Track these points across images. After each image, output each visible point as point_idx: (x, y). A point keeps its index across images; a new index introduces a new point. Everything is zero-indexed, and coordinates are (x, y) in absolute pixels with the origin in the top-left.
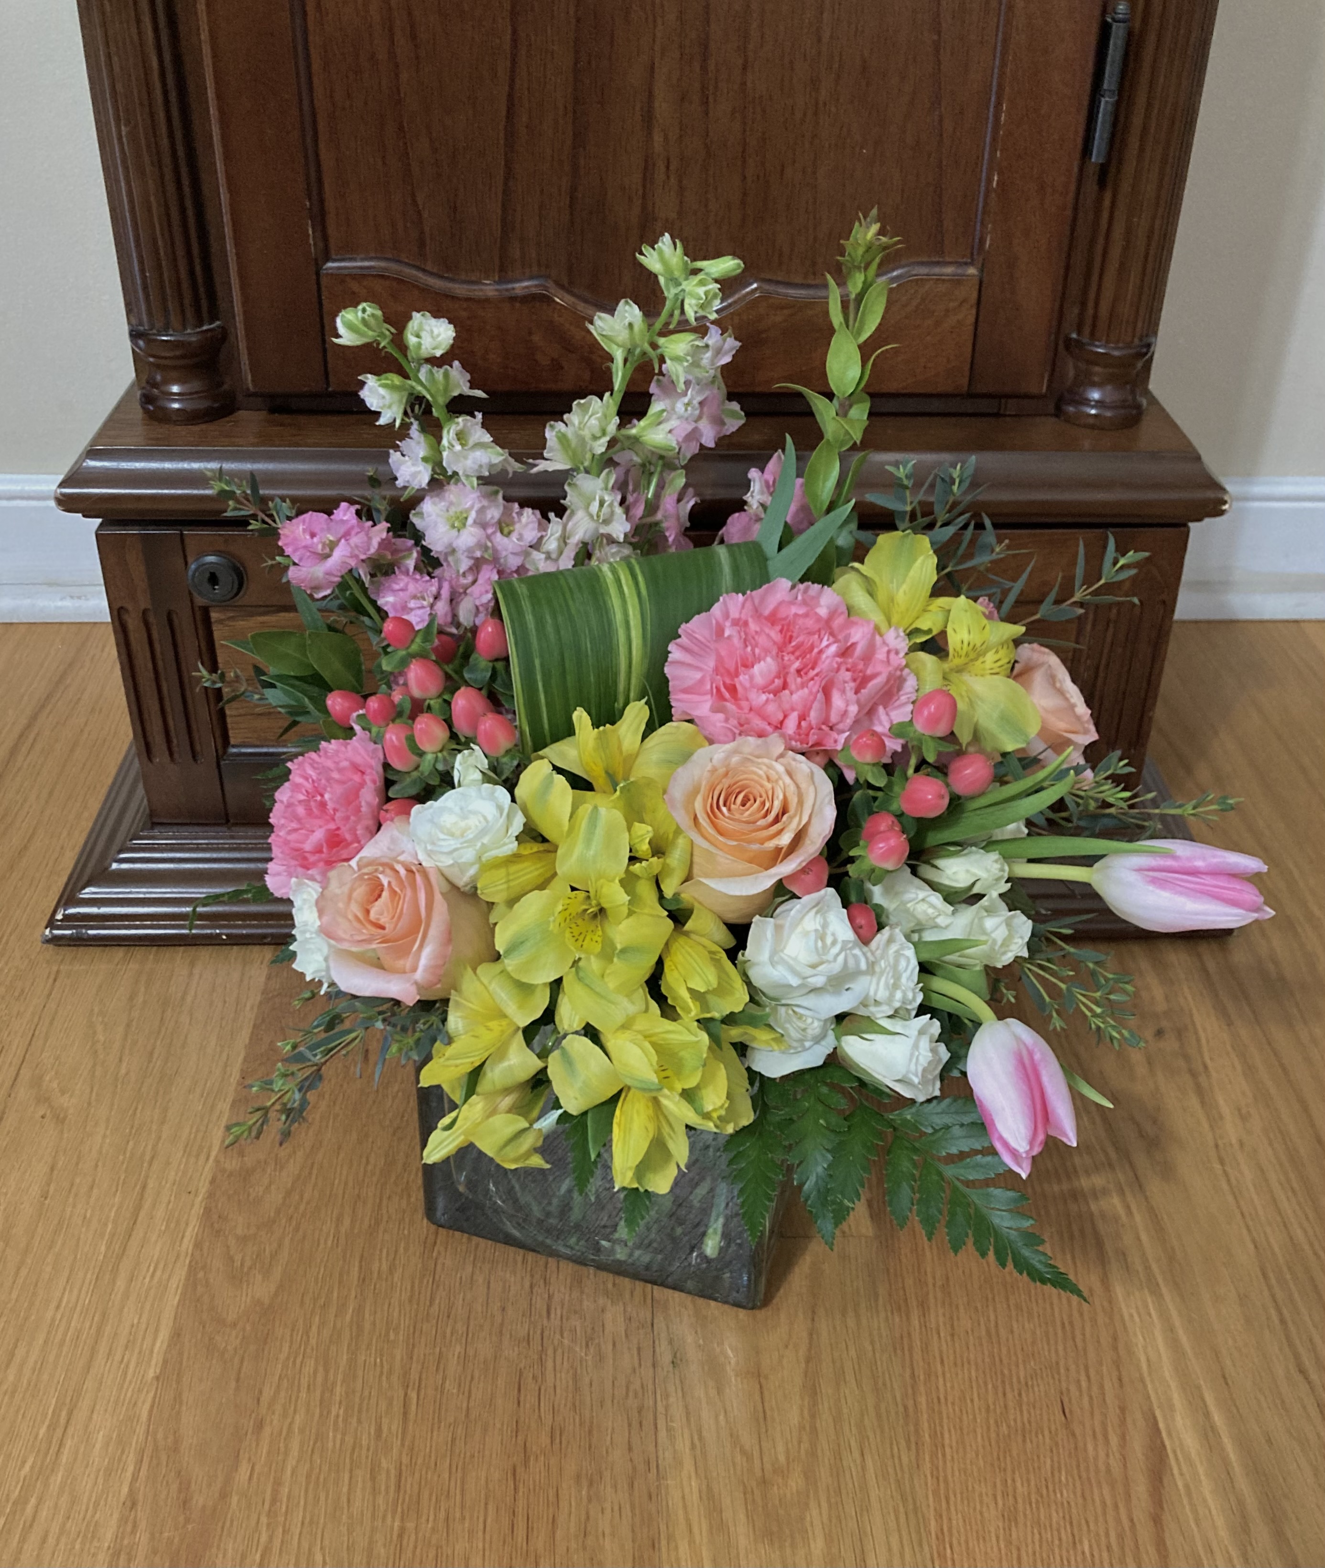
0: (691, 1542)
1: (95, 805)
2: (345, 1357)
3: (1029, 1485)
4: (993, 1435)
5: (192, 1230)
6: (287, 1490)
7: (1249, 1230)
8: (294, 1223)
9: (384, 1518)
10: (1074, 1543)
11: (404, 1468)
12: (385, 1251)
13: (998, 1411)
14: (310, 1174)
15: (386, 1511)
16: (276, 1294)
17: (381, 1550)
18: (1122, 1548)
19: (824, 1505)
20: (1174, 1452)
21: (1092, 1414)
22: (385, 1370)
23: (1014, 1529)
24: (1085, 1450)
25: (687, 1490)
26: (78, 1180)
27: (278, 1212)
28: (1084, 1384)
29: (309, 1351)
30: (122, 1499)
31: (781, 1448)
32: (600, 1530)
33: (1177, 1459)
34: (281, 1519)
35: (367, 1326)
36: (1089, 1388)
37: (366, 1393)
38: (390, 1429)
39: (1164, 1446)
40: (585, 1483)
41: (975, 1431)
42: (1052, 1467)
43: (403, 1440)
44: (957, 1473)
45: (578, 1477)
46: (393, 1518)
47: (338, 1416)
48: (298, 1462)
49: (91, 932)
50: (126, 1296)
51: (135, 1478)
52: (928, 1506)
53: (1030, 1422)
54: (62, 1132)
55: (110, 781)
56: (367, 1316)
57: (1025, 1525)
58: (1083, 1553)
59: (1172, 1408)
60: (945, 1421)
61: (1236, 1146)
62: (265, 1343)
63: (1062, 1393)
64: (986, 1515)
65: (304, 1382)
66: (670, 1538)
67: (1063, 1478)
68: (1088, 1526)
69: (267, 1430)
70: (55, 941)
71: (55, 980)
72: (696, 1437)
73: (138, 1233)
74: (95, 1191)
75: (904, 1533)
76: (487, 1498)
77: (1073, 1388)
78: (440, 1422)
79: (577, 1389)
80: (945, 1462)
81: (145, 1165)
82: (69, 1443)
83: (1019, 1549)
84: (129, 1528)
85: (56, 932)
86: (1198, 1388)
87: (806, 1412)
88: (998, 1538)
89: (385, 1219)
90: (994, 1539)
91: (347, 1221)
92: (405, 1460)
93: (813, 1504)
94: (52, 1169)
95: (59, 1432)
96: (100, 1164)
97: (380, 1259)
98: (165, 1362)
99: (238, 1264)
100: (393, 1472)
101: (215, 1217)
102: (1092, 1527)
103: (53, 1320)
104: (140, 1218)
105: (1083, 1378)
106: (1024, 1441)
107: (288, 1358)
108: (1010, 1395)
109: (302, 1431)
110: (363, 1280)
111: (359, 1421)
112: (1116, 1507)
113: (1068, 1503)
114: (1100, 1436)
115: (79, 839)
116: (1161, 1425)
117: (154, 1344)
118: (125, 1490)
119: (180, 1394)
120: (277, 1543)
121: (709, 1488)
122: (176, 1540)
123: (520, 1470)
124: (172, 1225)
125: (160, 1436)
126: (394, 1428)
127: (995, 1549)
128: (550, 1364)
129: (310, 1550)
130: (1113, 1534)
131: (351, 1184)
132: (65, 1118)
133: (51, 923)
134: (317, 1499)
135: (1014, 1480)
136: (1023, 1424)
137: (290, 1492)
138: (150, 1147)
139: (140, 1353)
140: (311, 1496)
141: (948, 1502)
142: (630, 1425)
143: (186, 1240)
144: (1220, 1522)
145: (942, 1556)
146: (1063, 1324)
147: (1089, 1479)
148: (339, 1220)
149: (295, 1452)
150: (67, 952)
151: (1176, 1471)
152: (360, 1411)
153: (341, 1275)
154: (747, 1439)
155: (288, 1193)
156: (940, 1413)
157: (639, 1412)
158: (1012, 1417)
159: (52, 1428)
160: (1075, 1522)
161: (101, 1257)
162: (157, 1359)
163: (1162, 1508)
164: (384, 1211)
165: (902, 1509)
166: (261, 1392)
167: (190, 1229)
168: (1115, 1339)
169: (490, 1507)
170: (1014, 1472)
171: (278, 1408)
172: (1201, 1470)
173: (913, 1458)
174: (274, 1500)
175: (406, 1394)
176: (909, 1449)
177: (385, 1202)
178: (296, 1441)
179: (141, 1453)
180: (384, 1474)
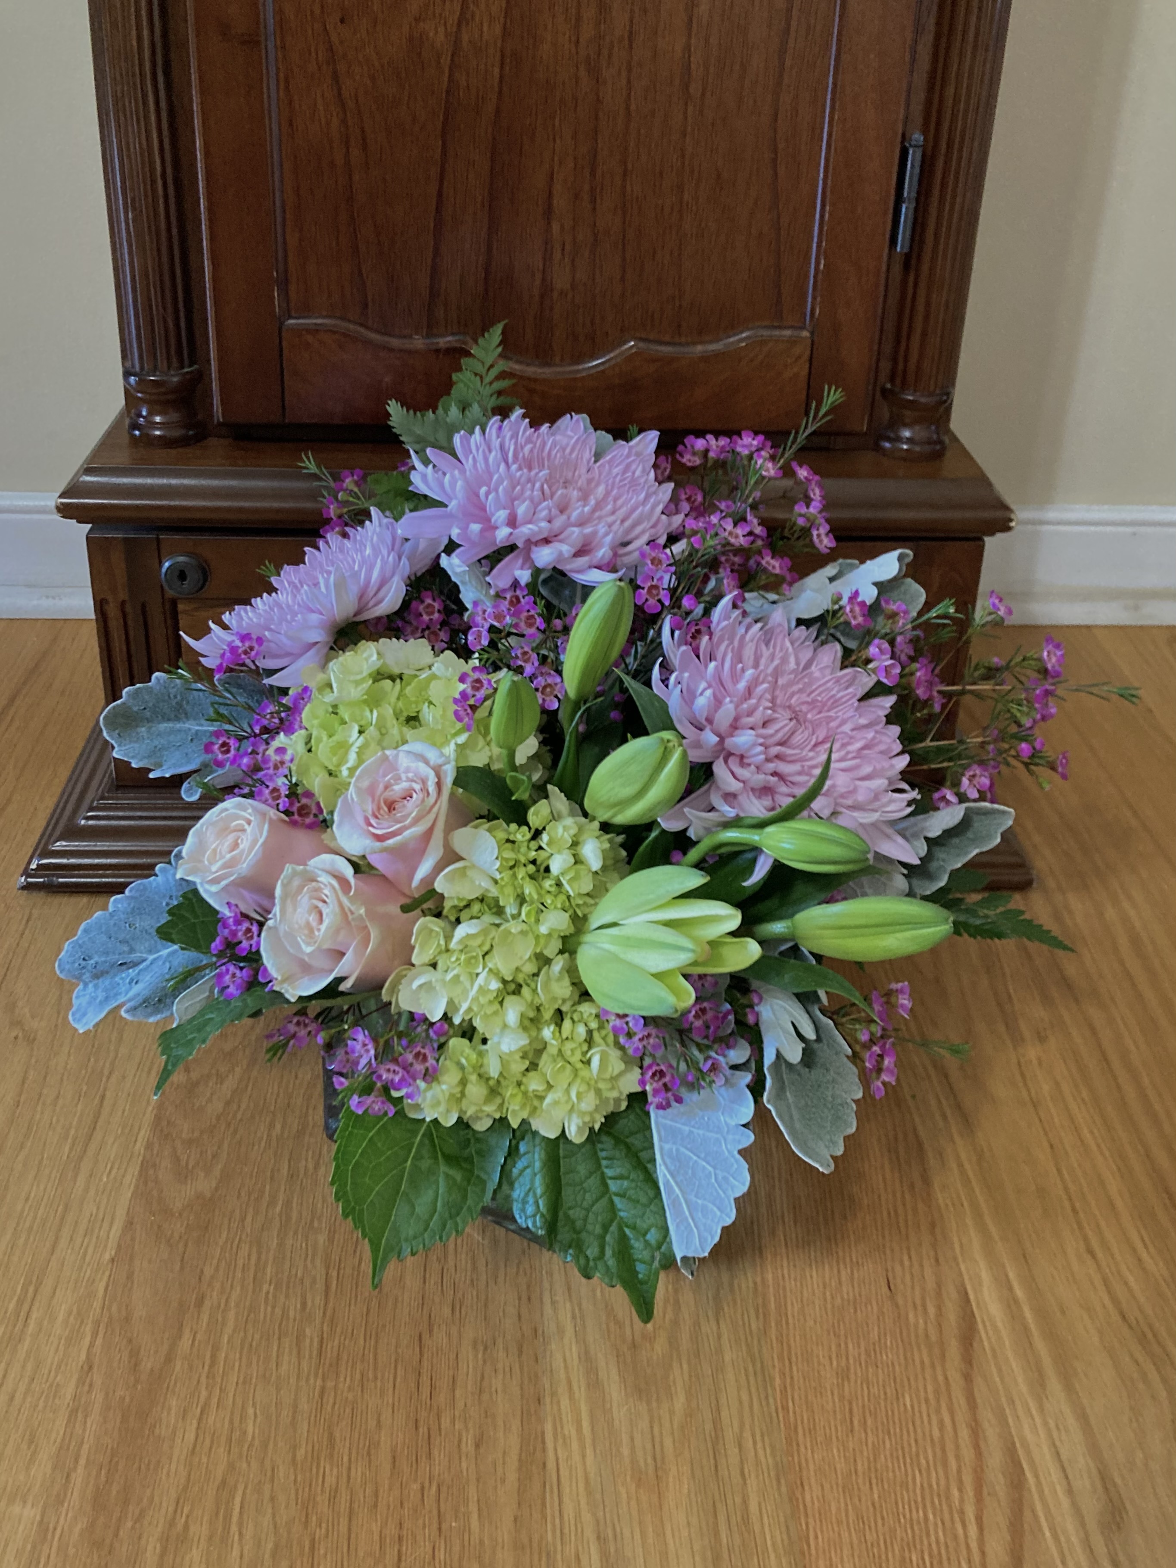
0: (571, 1397)
1: (64, 773)
2: (275, 1241)
3: (859, 1347)
4: (829, 1306)
5: (144, 1135)
6: (223, 1355)
7: (1046, 1134)
8: (232, 1129)
9: (308, 1380)
10: (898, 1399)
11: (325, 1336)
12: (310, 1153)
13: (833, 1284)
14: (247, 1086)
15: (309, 1373)
16: (217, 1189)
17: (304, 1406)
18: (938, 1401)
19: (685, 1366)
20: (983, 1321)
21: (913, 1288)
22: (310, 1253)
23: (846, 1383)
24: (907, 1319)
25: (568, 1354)
26: (45, 1091)
27: (218, 1118)
28: (907, 1263)
29: (244, 1237)
30: (80, 1364)
32: (493, 1389)
33: (985, 1326)
34: (219, 1380)
35: (294, 1215)
36: (911, 1266)
37: (294, 1272)
38: (313, 1302)
39: (973, 1314)
40: (481, 1348)
41: (813, 1303)
42: (879, 1333)
43: (324, 1313)
44: (798, 1338)
45: (475, 1343)
46: (315, 1378)
47: (268, 1293)
48: (234, 1331)
49: (61, 880)
50: (86, 1190)
51: (92, 1345)
52: (774, 1366)
53: (860, 1296)
54: (32, 1049)
55: (78, 754)
56: (294, 1205)
57: (856, 1381)
58: (905, 1405)
59: (980, 1284)
60: (788, 1294)
61: (1035, 1062)
62: (207, 1228)
63: (887, 1270)
64: (822, 1373)
65: (240, 1262)
66: (553, 1394)
67: (889, 1343)
68: (909, 1384)
69: (207, 1303)
70: (28, 887)
71: (28, 921)
72: (577, 1311)
73: (98, 1135)
74: (60, 1102)
75: (753, 1390)
76: (396, 1361)
77: (898, 1268)
78: (356, 1296)
79: (475, 1268)
80: (788, 1328)
81: (104, 1079)
82: (34, 1315)
83: (850, 1403)
84: (86, 1388)
85: (30, 880)
86: (1004, 1266)
88: (832, 1394)
89: (311, 1124)
90: (829, 1393)
91: (278, 1126)
92: (326, 1329)
93: (675, 1365)
94: (23, 1083)
95: (26, 1307)
96: (65, 1078)
97: (306, 1160)
98: (119, 1246)
99: (183, 1163)
100: (315, 1339)
101: (164, 1123)
102: (913, 1382)
103: (22, 1211)
104: (99, 1124)
105: (906, 1257)
106: (856, 1311)
107: (226, 1242)
108: (843, 1273)
109: (237, 1305)
110: (291, 1176)
111: (287, 1296)
112: (933, 1366)
113: (893, 1364)
114: (920, 1308)
115: (50, 803)
116: (972, 1297)
117: (109, 1233)
118: (83, 1355)
119: (133, 1273)
120: (215, 1400)
121: (587, 1352)
122: (127, 1400)
123: (425, 1336)
124: (127, 1131)
125: (114, 1308)
126: (317, 1301)
127: (831, 1404)
128: (451, 1248)
129: (243, 1407)
130: (930, 1389)
131: (281, 1095)
132: (34, 1039)
133: (27, 873)
134: (249, 1364)
135: (846, 1344)
136: (854, 1296)
137: (226, 1357)
138: (107, 1065)
139: (98, 1238)
140: (244, 1359)
141: (790, 1363)
142: (520, 1299)
143: (138, 1144)
144: (1020, 1378)
145: (785, 1408)
146: (889, 1213)
147: (910, 1344)
148: (271, 1126)
149: (231, 1323)
150: (38, 897)
151: (984, 1336)
152: (288, 1287)
153: (272, 1171)
155: (228, 1103)
156: (784, 1288)
157: (528, 1287)
158: (845, 1290)
159: (20, 1303)
160: (898, 1380)
161: (65, 1158)
162: (112, 1243)
163: (972, 1368)
164: (310, 1118)
165: (751, 1369)
166: (202, 1271)
167: (142, 1132)
168: (933, 1225)
169: (399, 1368)
170: (846, 1338)
171: (217, 1285)
172: (1004, 1333)
173: (762, 1328)
174: (213, 1363)
175: (327, 1274)
176: (757, 1318)
177: (311, 1111)
178: (231, 1315)
179: (97, 1323)
180: (308, 1341)
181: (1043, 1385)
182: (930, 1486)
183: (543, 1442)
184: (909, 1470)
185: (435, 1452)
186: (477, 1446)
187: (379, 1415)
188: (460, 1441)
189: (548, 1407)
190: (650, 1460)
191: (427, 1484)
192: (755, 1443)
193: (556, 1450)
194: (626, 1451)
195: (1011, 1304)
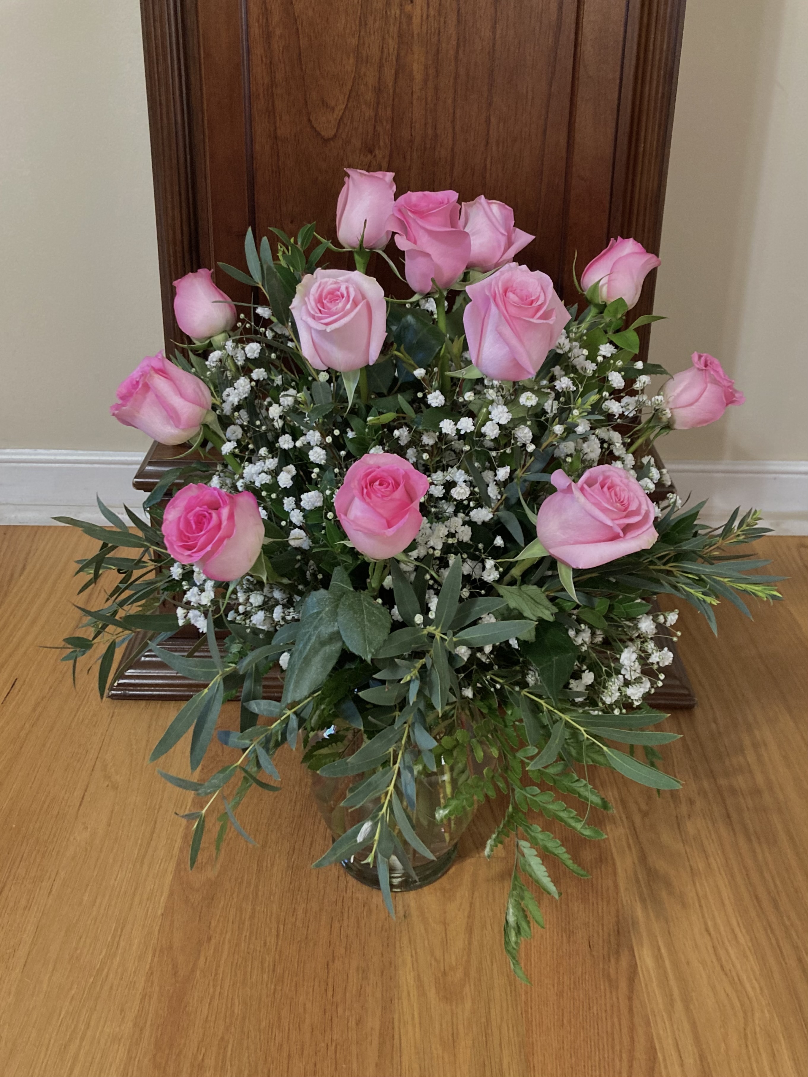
0: (409, 1000)
2: (250, 907)
3: (570, 980)
4: (555, 956)
8: (226, 842)
10: (590, 1009)
11: (276, 961)
12: (269, 858)
13: (558, 944)
15: (267, 982)
16: (218, 877)
17: (265, 998)
18: (612, 1011)
19: (472, 987)
20: (641, 967)
21: (603, 947)
22: (269, 915)
23: (561, 1000)
24: (598, 964)
25: (408, 976)
26: (124, 818)
28: (601, 933)
29: (232, 905)
30: (147, 970)
31: (453, 958)
32: (367, 993)
33: (642, 970)
34: (219, 982)
35: (260, 892)
36: (603, 935)
37: (259, 925)
38: (270, 943)
39: (636, 964)
40: (361, 972)
41: (546, 953)
42: (582, 972)
43: (276, 948)
44: (536, 973)
45: (358, 968)
46: (271, 983)
47: (246, 936)
48: (228, 956)
49: (130, 692)
50: (148, 875)
51: (152, 960)
52: (522, 988)
53: (573, 950)
54: (117, 794)
56: (260, 889)
57: (567, 999)
58: (593, 1013)
59: (642, 946)
60: (532, 948)
62: (213, 900)
63: (589, 936)
64: (548, 993)
65: (231, 919)
66: (399, 998)
67: (587, 977)
68: (597, 1002)
69: (213, 941)
71: (112, 717)
72: (414, 952)
75: (509, 1000)
76: (315, 977)
77: (595, 935)
79: (358, 927)
82: (122, 944)
83: (563, 1010)
84: (150, 984)
85: (113, 692)
86: (656, 937)
87: (466, 942)
88: (553, 1004)
92: (277, 957)
93: (467, 986)
95: (117, 938)
98: (166, 907)
100: (271, 963)
102: (599, 1000)
104: (154, 838)
105: (600, 930)
106: (569, 959)
107: (223, 907)
108: (565, 938)
109: (229, 942)
111: (256, 938)
112: (611, 992)
113: (588, 989)
114: (606, 958)
116: (636, 953)
117: (160, 899)
118: (148, 967)
119: (173, 922)
121: (419, 975)
122: (172, 991)
123: (330, 964)
124: (169, 841)
125: (164, 942)
126: (272, 942)
127: (552, 1010)
128: (346, 915)
129: (232, 999)
130: (608, 1005)
132: (118, 787)
134: (236, 975)
135: (563, 977)
136: (570, 950)
137: (223, 971)
138: (158, 803)
139: (154, 902)
140: (233, 973)
141: (531, 986)
142: (383, 945)
143: (175, 849)
144: (660, 1000)
145: (526, 1012)
147: (599, 978)
149: (226, 951)
150: (118, 703)
151: (641, 975)
152: (256, 934)
154: (438, 953)
157: (387, 939)
158: (564, 947)
159: (114, 936)
160: (591, 999)
162: (162, 905)
163: (632, 992)
165: (509, 989)
166: (210, 923)
168: (618, 911)
169: (316, 982)
170: (563, 974)
171: (218, 931)
172: (653, 975)
174: (216, 974)
175: (278, 927)
178: (226, 947)
179: (155, 950)
180: (267, 963)
181: (672, 1005)
182: (604, 1058)
183: (393, 1023)
184: (593, 1049)
185: (334, 1026)
186: (357, 1024)
187: (305, 1005)
188: (348, 1022)
189: (396, 1005)
190: (450, 1037)
191: (329, 1044)
192: (508, 1030)
193: (399, 1029)
194: (437, 1031)
195: (658, 958)
